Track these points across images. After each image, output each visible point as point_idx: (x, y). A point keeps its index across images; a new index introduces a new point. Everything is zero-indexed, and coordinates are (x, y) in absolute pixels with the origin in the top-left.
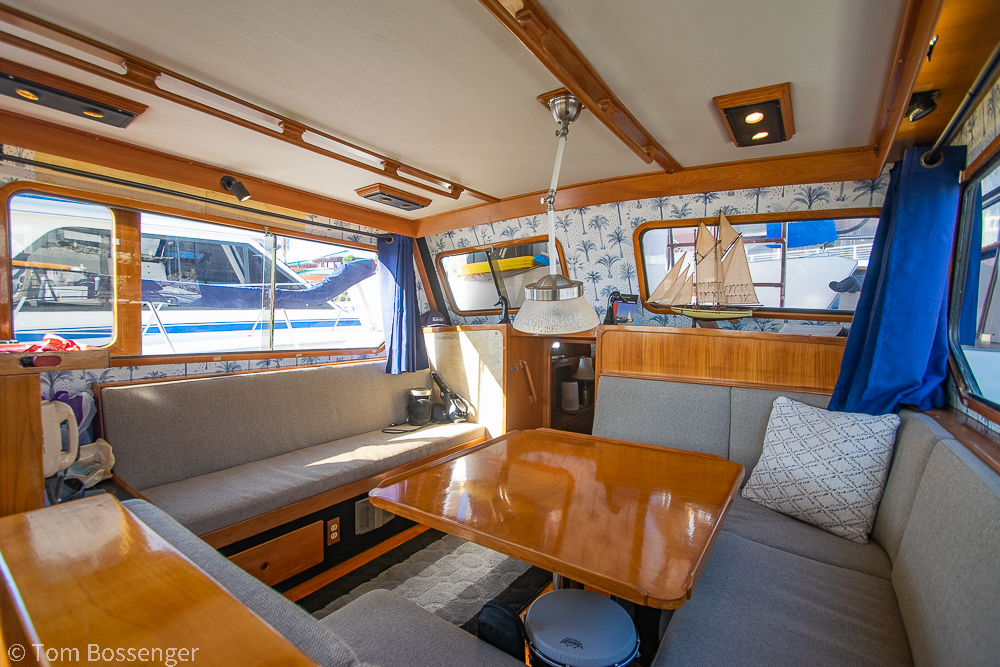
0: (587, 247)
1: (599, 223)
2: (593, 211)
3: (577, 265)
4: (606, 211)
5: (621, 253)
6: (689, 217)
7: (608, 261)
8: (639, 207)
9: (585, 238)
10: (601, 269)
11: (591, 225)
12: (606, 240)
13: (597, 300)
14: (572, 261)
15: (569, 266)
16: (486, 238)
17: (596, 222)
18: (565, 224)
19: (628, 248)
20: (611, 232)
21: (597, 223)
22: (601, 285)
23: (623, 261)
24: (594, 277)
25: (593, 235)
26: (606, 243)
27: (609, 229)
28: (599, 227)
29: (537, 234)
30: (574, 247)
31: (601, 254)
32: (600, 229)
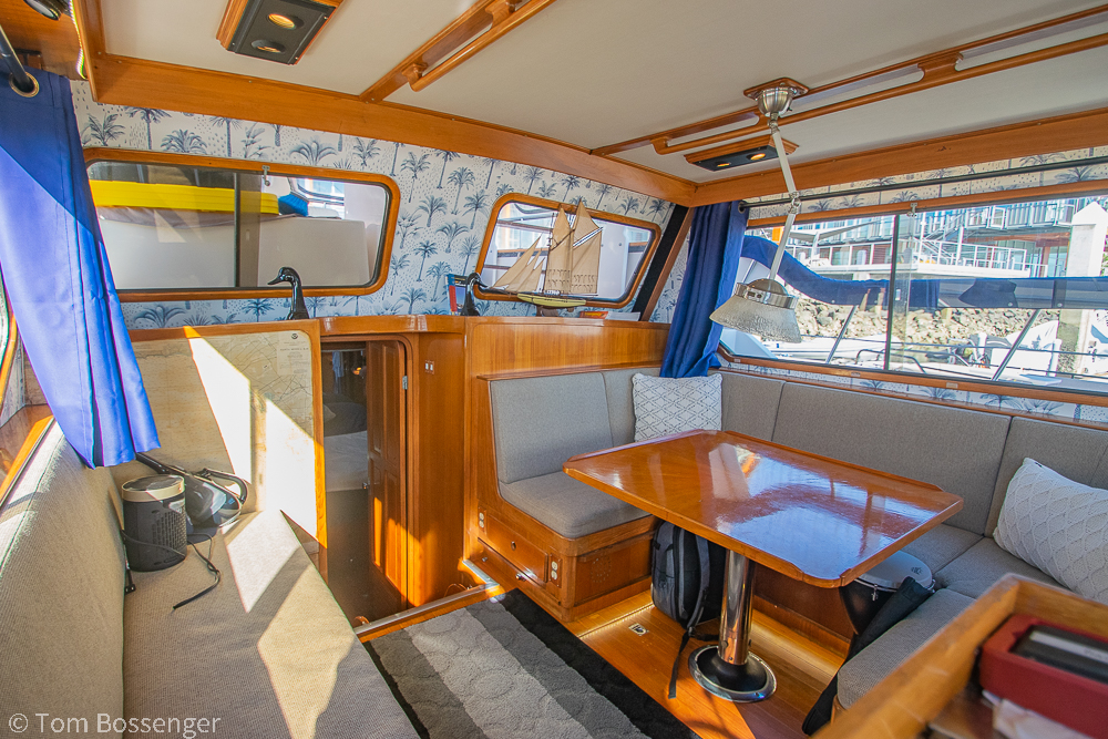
0: (435, 206)
1: (463, 179)
2: (462, 161)
3: (411, 229)
4: (476, 165)
5: (473, 224)
6: (551, 198)
7: (452, 230)
8: (513, 173)
9: (437, 194)
10: (441, 240)
11: (452, 178)
12: (463, 201)
13: (419, 280)
14: (406, 222)
15: (398, 228)
16: (253, 148)
17: (460, 175)
18: (417, 167)
19: (483, 217)
20: (472, 194)
21: (461, 178)
22: (432, 260)
23: (471, 234)
24: (427, 249)
25: (449, 194)
26: (460, 207)
27: (470, 191)
28: (461, 184)
29: (367, 170)
30: (416, 203)
31: (449, 219)
32: (460, 187)
